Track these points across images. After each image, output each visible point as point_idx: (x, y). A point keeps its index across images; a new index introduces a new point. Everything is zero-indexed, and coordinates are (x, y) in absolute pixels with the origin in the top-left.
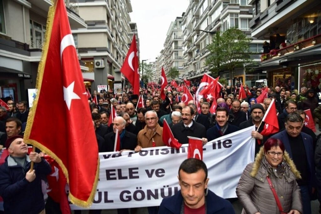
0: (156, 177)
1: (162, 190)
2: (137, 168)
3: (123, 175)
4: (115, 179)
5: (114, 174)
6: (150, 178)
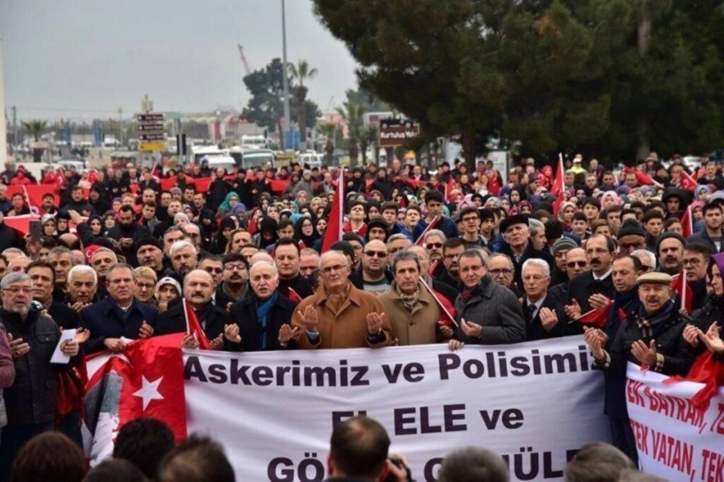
0: (504, 427)
1: (518, 459)
2: (462, 407)
3: (432, 423)
4: (413, 431)
5: (412, 420)
6: (491, 431)
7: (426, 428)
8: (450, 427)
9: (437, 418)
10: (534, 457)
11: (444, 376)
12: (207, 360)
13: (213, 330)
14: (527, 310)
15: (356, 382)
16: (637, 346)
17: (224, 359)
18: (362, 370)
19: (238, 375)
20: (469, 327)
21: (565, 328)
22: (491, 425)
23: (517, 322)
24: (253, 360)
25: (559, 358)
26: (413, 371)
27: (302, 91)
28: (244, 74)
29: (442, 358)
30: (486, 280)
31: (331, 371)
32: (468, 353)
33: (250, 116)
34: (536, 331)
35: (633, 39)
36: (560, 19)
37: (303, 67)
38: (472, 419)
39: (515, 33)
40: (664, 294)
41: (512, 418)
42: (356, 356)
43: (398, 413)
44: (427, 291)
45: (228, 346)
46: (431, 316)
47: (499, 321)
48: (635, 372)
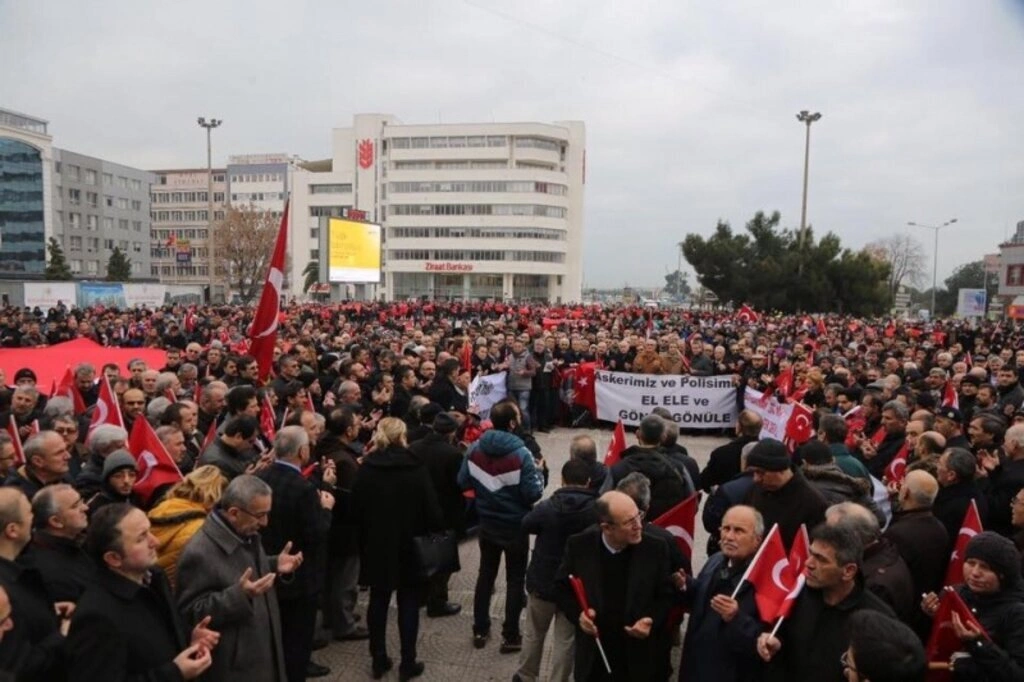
0: (702, 405)
2: (688, 397)
4: (670, 404)
5: (670, 400)
6: (697, 406)
7: (675, 403)
8: (683, 403)
9: (678, 400)
10: (711, 416)
11: (682, 385)
12: (603, 373)
13: (606, 363)
14: (715, 365)
15: (652, 386)
16: (750, 381)
17: (607, 373)
18: (654, 382)
19: (612, 380)
20: (692, 371)
21: (728, 371)
22: (697, 403)
23: (711, 369)
24: (617, 375)
25: (724, 382)
26: (672, 384)
27: (684, 282)
28: (666, 274)
29: (682, 379)
30: (701, 353)
31: (643, 382)
32: (691, 378)
33: (667, 290)
34: (717, 372)
35: (797, 270)
36: (770, 262)
37: (686, 274)
38: (691, 401)
39: (754, 266)
40: (761, 363)
41: (705, 402)
42: (652, 377)
43: (665, 398)
44: (681, 356)
45: (611, 369)
46: (679, 364)
47: (704, 369)
48: (748, 390)
